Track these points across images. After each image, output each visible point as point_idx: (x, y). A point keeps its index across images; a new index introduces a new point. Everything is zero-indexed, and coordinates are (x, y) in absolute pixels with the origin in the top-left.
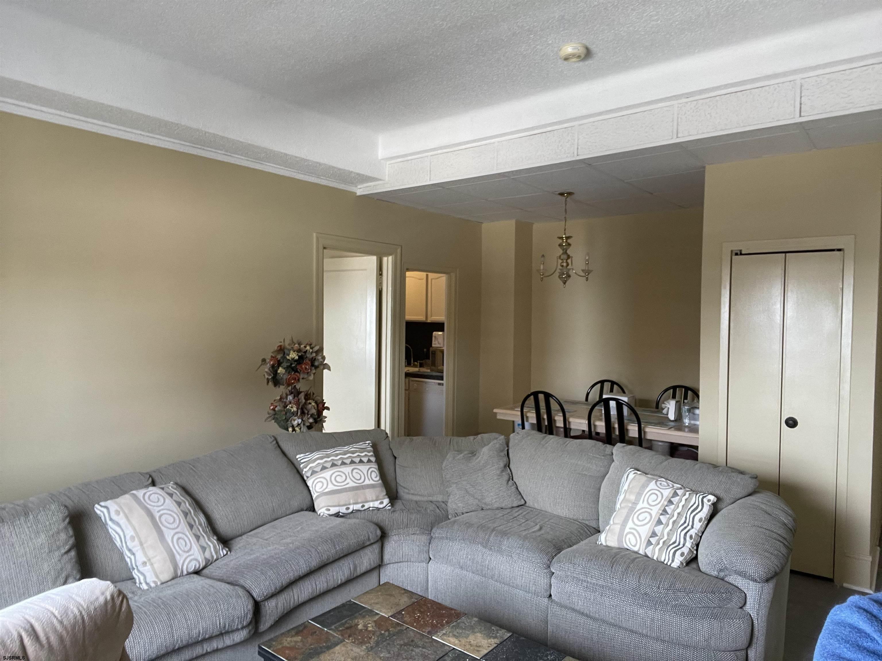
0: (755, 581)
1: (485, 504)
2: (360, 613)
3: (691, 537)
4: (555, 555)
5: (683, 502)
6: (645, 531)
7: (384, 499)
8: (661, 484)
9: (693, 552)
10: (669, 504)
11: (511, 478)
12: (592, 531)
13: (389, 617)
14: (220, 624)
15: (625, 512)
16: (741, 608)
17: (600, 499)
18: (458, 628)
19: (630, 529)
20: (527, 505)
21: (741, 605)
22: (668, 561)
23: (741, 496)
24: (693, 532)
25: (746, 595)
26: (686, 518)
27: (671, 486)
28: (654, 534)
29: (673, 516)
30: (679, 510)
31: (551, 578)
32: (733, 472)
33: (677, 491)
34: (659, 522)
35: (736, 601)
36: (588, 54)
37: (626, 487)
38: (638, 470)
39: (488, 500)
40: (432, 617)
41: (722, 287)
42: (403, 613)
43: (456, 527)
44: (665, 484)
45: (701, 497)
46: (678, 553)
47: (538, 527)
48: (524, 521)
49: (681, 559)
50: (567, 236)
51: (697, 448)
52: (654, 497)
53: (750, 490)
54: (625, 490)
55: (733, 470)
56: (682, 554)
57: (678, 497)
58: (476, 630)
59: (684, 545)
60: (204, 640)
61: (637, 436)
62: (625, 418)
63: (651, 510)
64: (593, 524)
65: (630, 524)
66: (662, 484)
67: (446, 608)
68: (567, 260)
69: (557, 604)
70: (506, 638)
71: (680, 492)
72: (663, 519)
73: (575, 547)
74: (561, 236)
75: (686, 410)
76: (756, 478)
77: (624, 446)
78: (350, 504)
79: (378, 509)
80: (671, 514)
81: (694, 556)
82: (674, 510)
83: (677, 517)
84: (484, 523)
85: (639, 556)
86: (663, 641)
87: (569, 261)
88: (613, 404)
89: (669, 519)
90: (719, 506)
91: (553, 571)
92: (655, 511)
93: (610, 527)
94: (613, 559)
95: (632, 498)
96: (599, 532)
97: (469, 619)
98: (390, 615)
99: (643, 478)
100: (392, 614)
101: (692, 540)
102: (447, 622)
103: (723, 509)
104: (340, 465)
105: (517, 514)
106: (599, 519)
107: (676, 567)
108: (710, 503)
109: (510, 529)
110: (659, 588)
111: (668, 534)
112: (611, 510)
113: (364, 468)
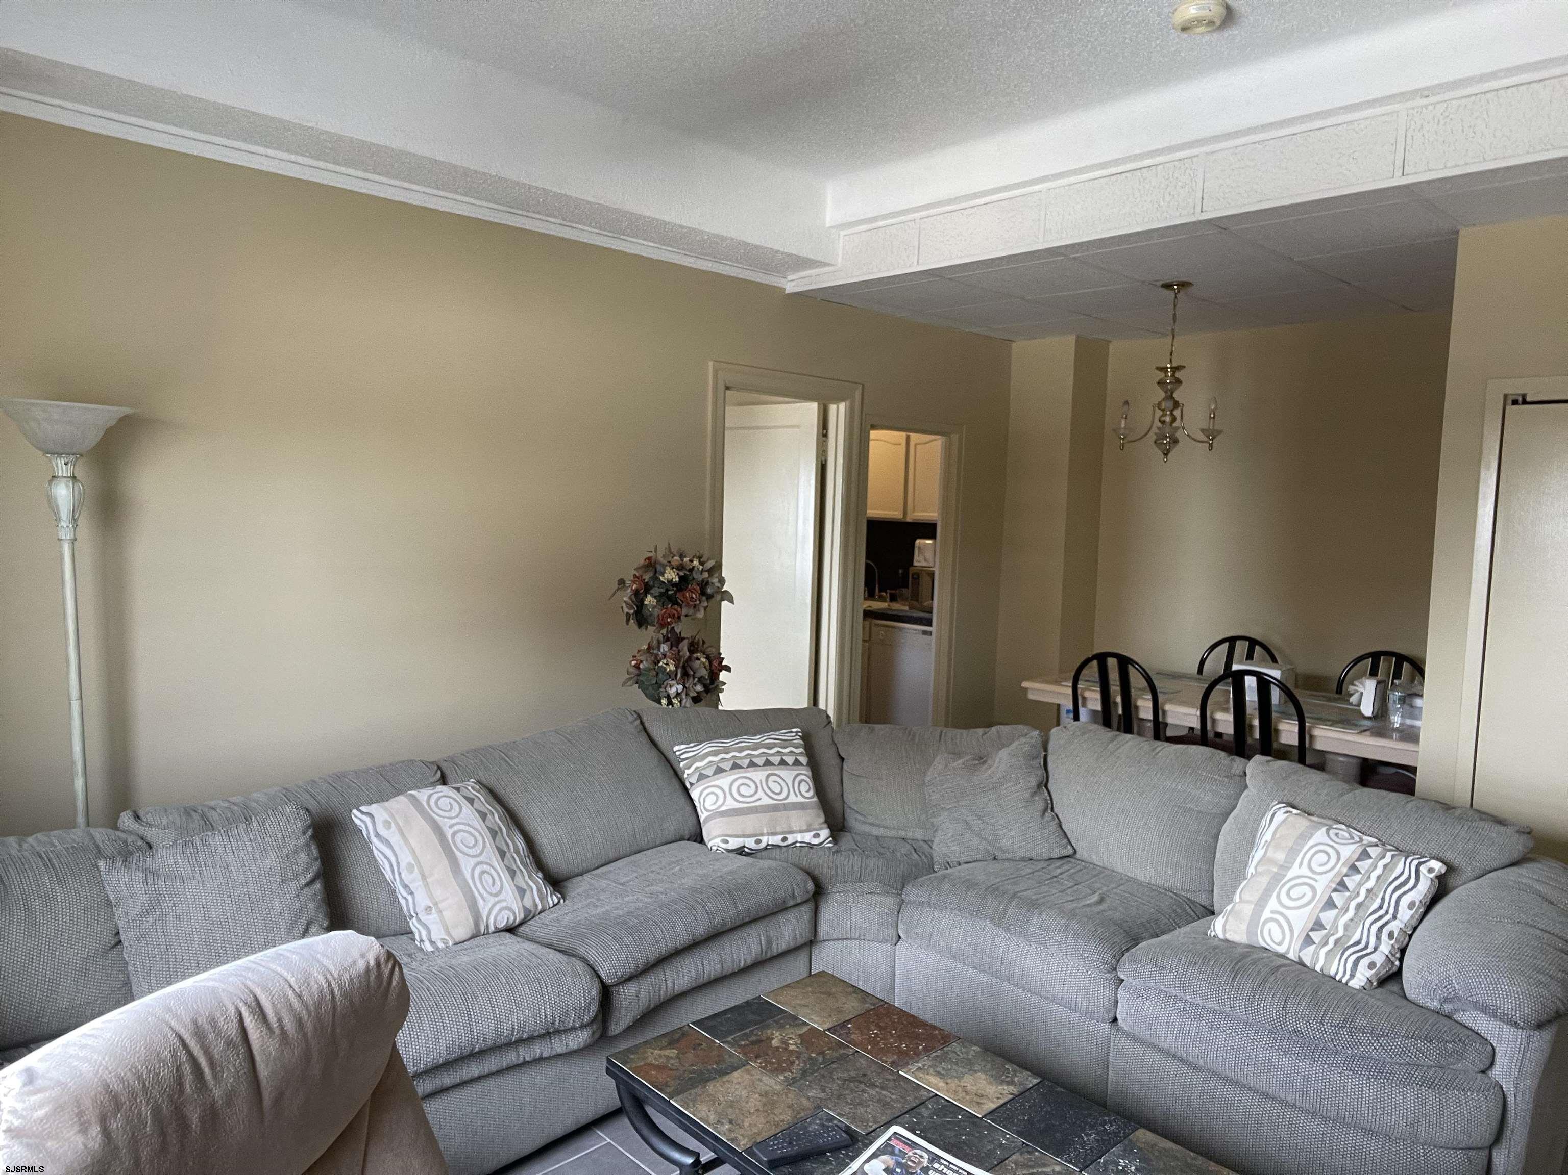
0: (1516, 1025)
1: (1000, 849)
2: (776, 1019)
3: (1391, 935)
4: (1127, 950)
5: (1379, 871)
6: (1301, 919)
7: (821, 829)
8: (1337, 835)
9: (1393, 963)
10: (1350, 873)
11: (1049, 806)
12: (1200, 910)
13: (824, 1031)
14: (546, 1017)
15: (1264, 880)
16: (1483, 1072)
17: (1218, 855)
18: (944, 1062)
19: (1272, 912)
20: (1078, 856)
21: (1482, 1067)
22: (1344, 976)
23: (1495, 864)
24: (1395, 926)
25: (1494, 1049)
26: (1383, 899)
27: (1357, 839)
28: (1318, 925)
29: (1358, 894)
30: (1370, 884)
31: (1117, 989)
32: (1484, 820)
33: (1367, 848)
34: (1330, 904)
35: (1473, 1060)
36: (1229, 16)
37: (1268, 836)
38: (1294, 807)
39: (1004, 843)
40: (900, 1038)
41: (1483, 466)
42: (849, 1026)
43: (946, 887)
44: (1347, 835)
45: (1415, 862)
46: (1364, 962)
47: (1095, 898)
48: (1071, 884)
49: (1369, 973)
50: (1174, 365)
51: (1414, 770)
52: (1322, 857)
53: (1516, 856)
54: (1267, 841)
55: (1483, 816)
56: (1372, 965)
57: (1370, 861)
58: (977, 1067)
59: (1376, 949)
60: (520, 1041)
61: (1295, 742)
62: (1274, 708)
63: (1316, 881)
64: (1202, 899)
65: (1273, 904)
66: (1339, 835)
67: (924, 1024)
68: (1172, 411)
69: (1128, 1035)
70: (1031, 1085)
71: (1374, 852)
72: (1338, 898)
73: (1164, 938)
74: (1163, 365)
75: (1396, 698)
76: (1529, 833)
77: (1268, 761)
78: (762, 835)
79: (811, 846)
80: (1353, 891)
81: (1395, 969)
82: (1360, 885)
83: (1366, 897)
84: (999, 883)
85: (1289, 962)
86: (1326, 1119)
87: (1177, 413)
88: (1250, 682)
89: (1350, 899)
90: (1451, 881)
91: (1122, 977)
92: (1323, 884)
93: (1233, 907)
94: (1236, 964)
95: (1280, 856)
96: (1213, 913)
97: (965, 1047)
98: (827, 1026)
99: (1303, 823)
100: (830, 1026)
101: (1393, 942)
102: (926, 1049)
103: (1457, 887)
104: (747, 767)
105: (1059, 871)
106: (1213, 891)
107: (1357, 987)
108: (1432, 875)
109: (1044, 897)
110: (1321, 1023)
111: (1346, 927)
112: (1238, 875)
113: (788, 774)
